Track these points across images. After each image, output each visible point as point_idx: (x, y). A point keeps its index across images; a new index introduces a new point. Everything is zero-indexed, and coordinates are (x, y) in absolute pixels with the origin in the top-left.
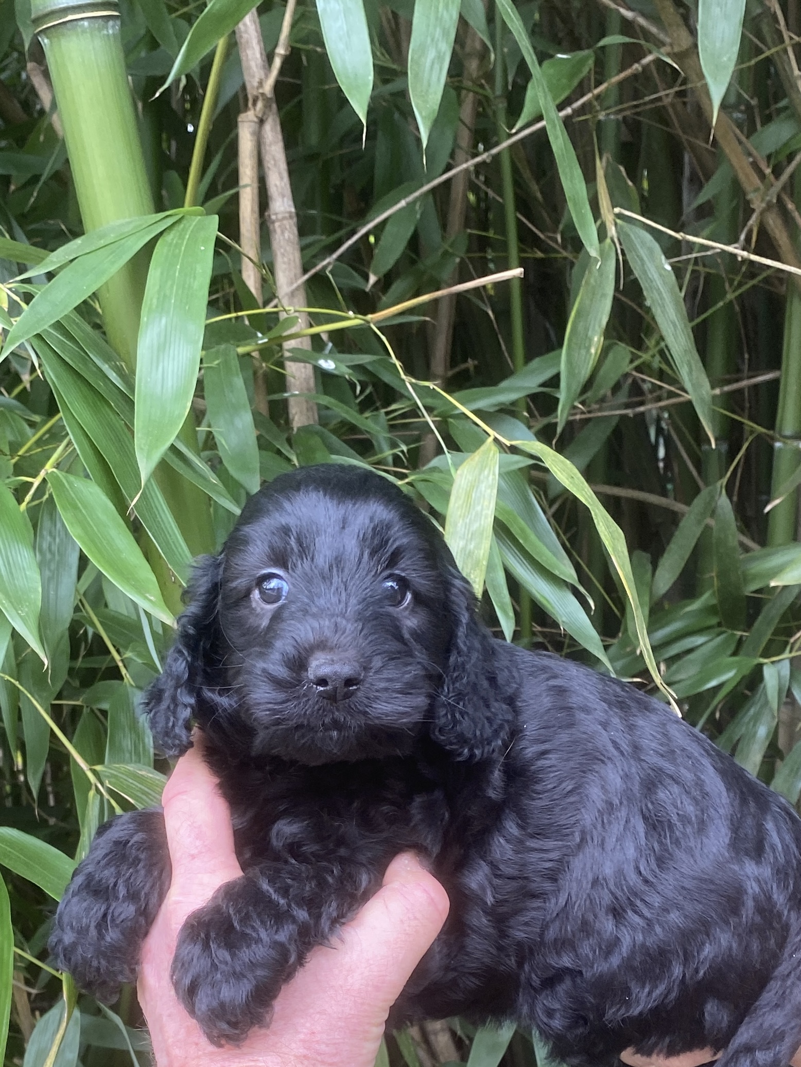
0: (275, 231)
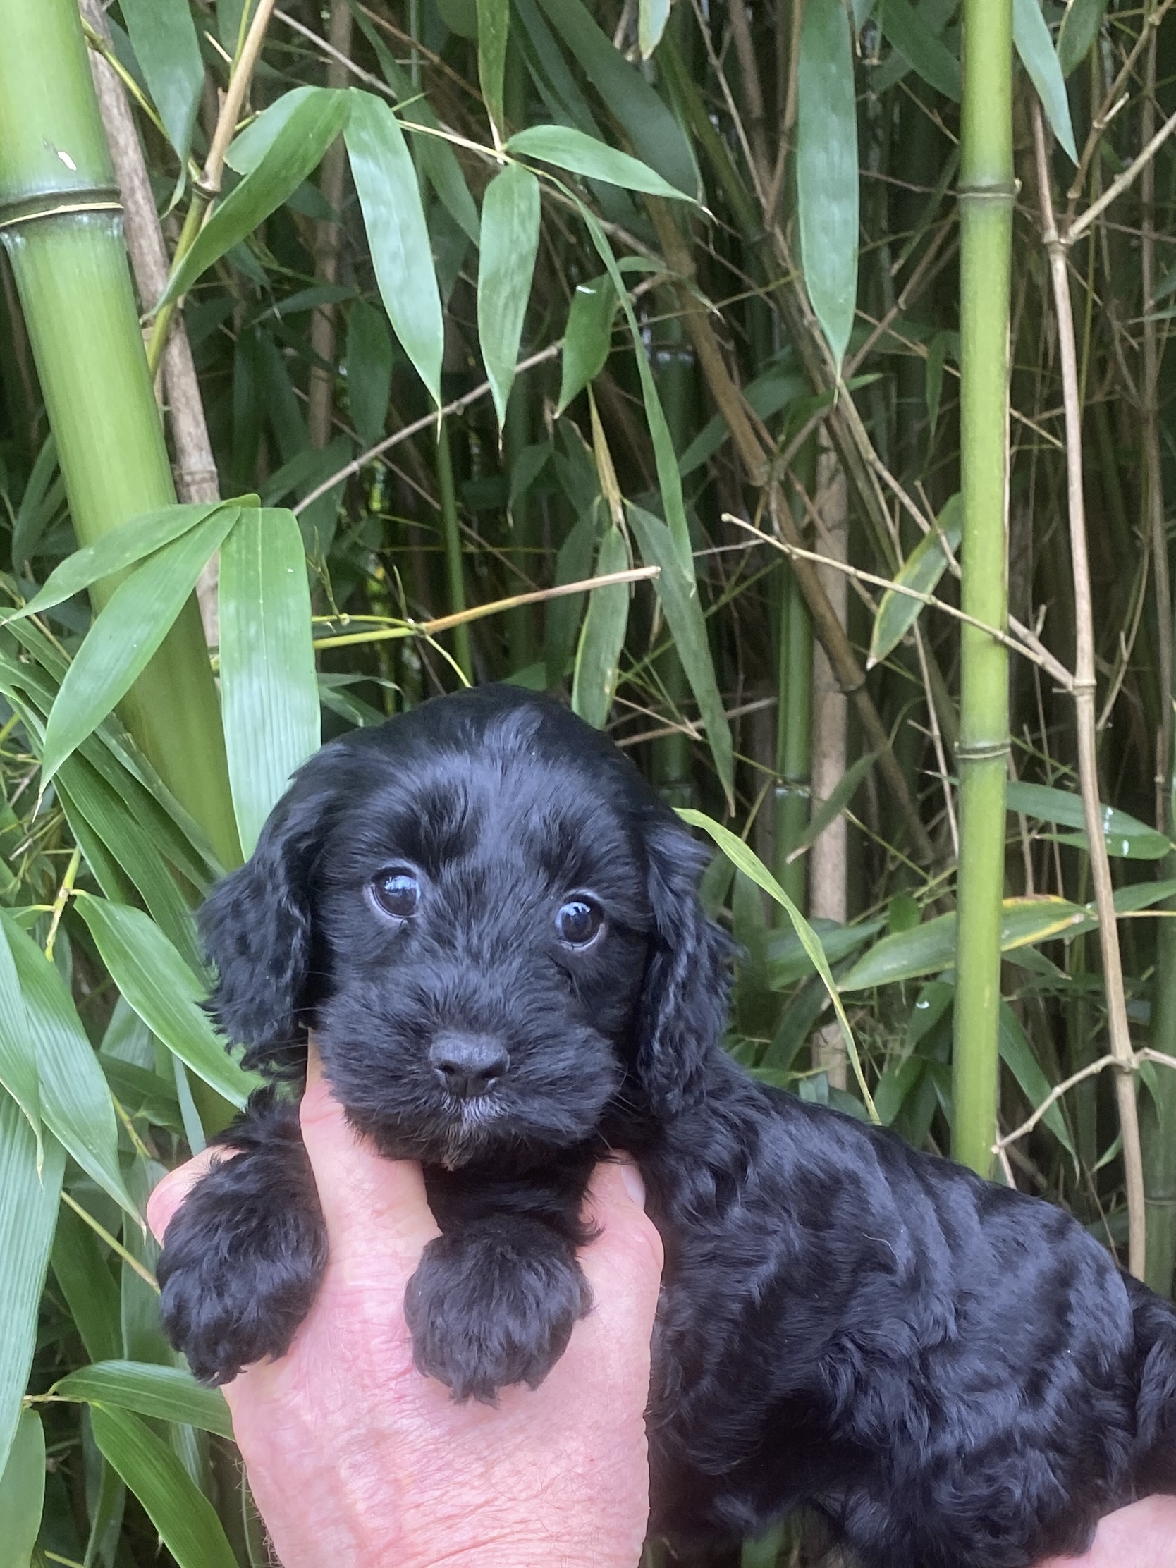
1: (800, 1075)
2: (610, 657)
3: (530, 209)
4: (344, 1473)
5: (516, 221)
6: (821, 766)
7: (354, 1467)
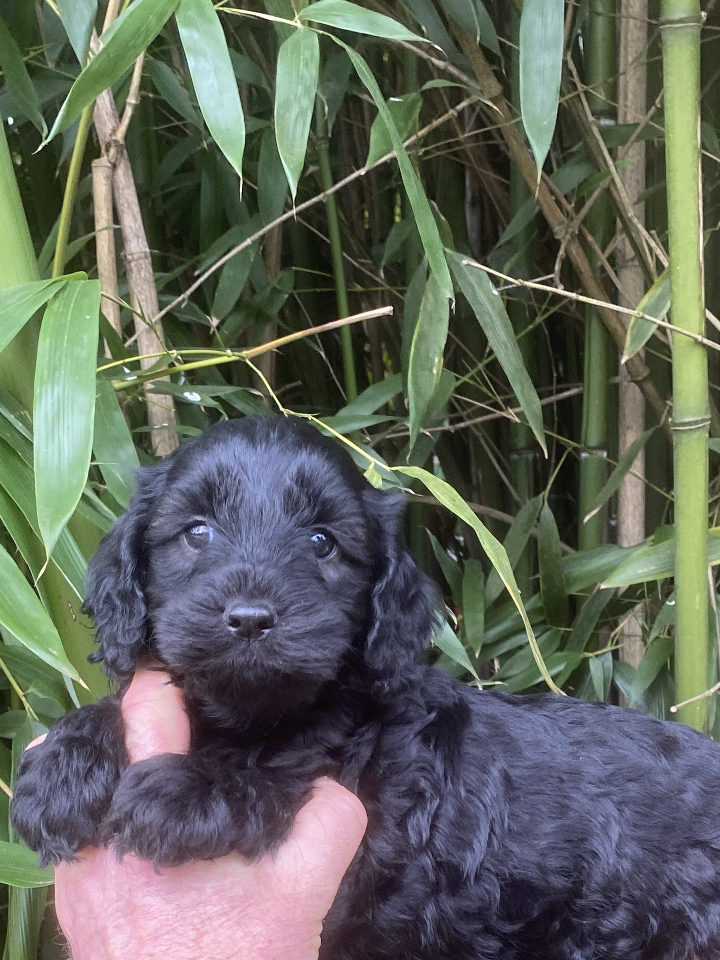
0: (131, 270)
1: (590, 655)
2: (437, 350)
3: (312, 56)
4: (110, 931)
5: (302, 64)
6: (625, 435)
7: (117, 927)
